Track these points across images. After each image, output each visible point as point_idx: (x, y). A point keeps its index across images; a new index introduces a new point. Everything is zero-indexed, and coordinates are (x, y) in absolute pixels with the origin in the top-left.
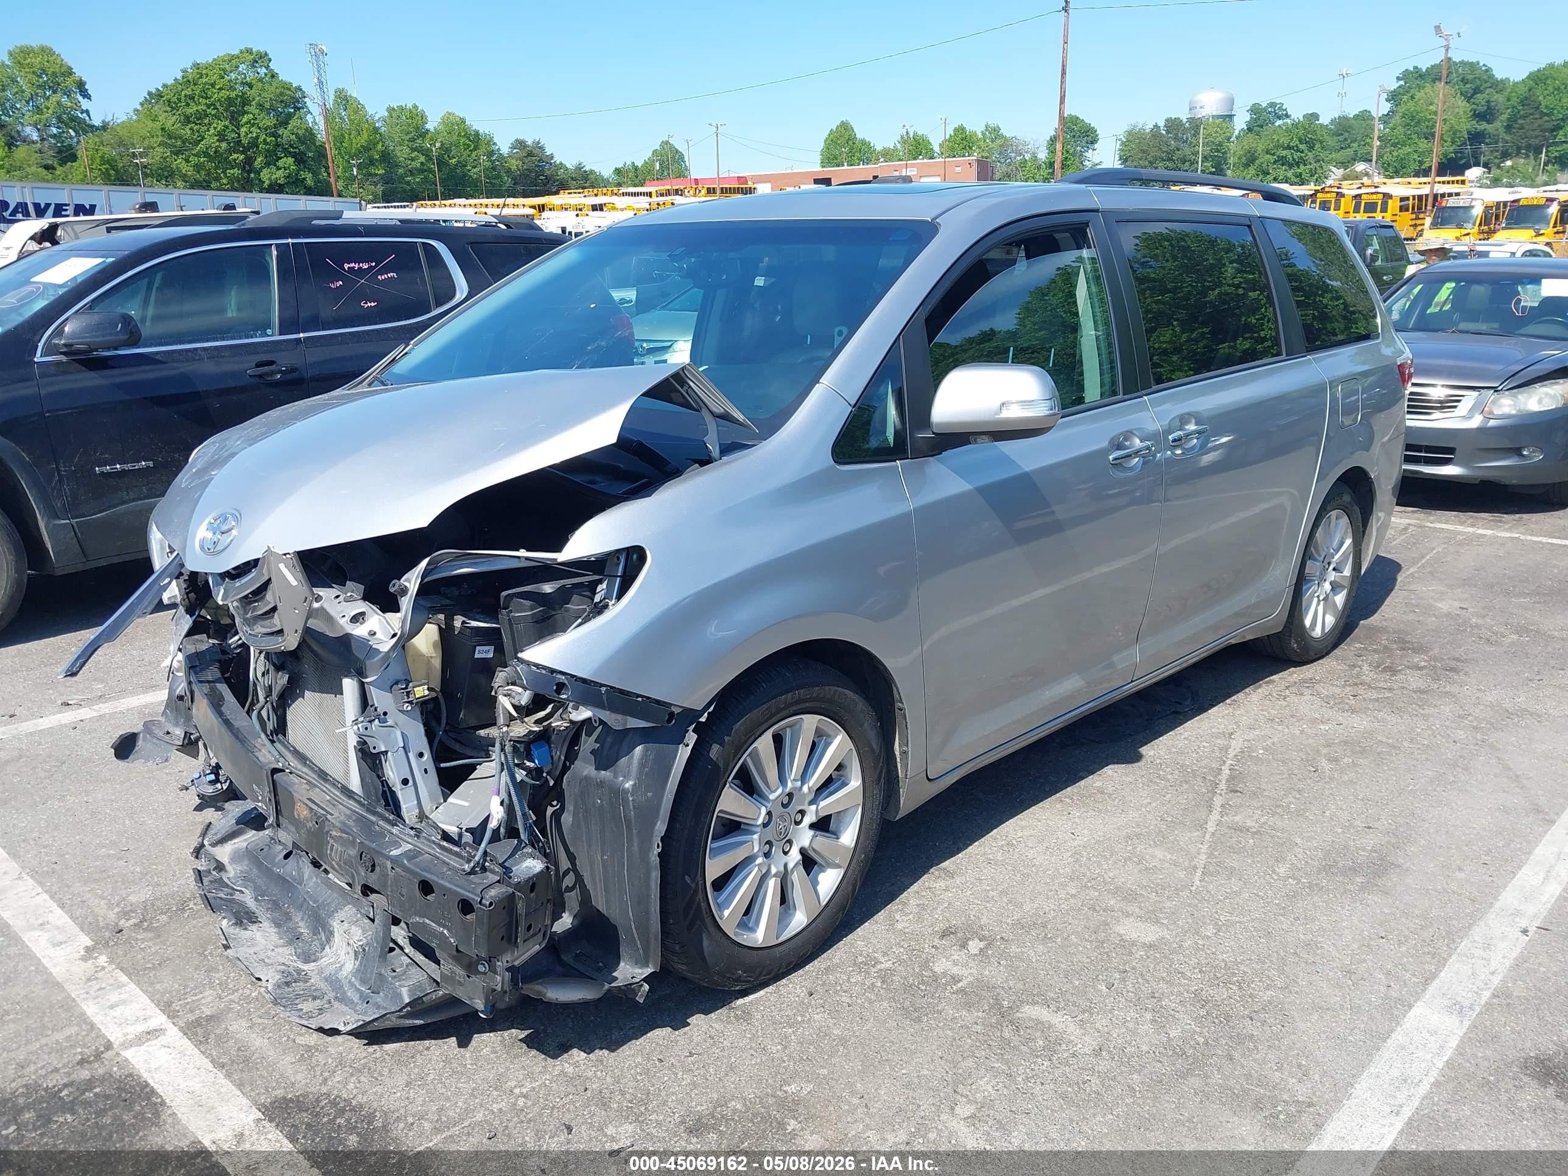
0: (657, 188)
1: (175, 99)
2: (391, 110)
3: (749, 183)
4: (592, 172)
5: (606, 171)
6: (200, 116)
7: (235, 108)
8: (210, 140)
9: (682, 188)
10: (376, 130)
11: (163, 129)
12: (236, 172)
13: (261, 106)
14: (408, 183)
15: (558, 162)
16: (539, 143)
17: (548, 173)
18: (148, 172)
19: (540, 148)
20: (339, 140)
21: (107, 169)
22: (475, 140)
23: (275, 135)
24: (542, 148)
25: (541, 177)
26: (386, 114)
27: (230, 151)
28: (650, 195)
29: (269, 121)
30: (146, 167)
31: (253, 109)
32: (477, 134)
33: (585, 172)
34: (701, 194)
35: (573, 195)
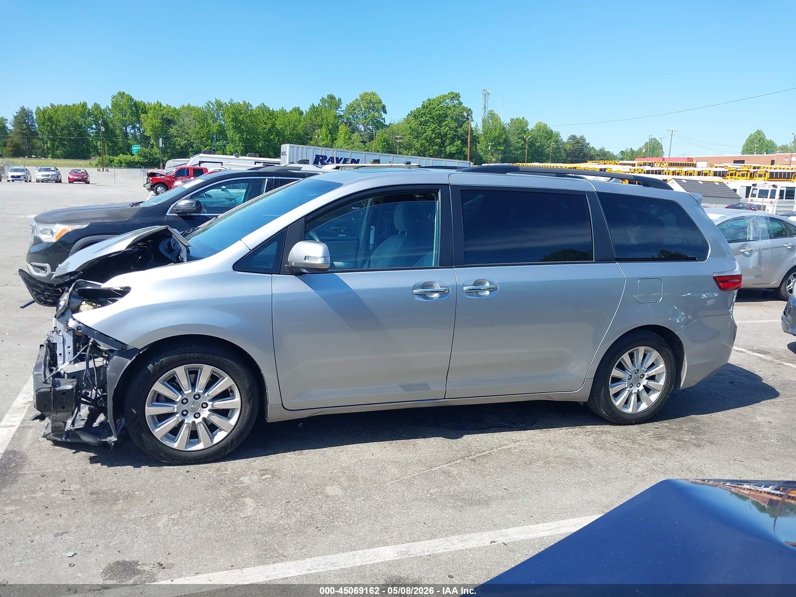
0: (639, 162)
1: (417, 114)
2: (512, 120)
3: (694, 161)
4: (608, 152)
5: (616, 152)
6: (426, 122)
7: (441, 119)
8: (429, 132)
9: (653, 162)
10: (504, 129)
11: (410, 127)
12: (437, 147)
13: (452, 118)
14: (514, 154)
15: (591, 147)
16: (583, 137)
17: (585, 152)
18: (402, 146)
19: (583, 139)
20: (485, 133)
21: (385, 144)
22: (549, 135)
23: (456, 131)
24: (584, 140)
25: (582, 154)
26: (510, 122)
27: (435, 138)
28: (634, 165)
29: (453, 125)
30: (401, 144)
31: (449, 119)
32: (552, 131)
33: (605, 152)
34: (663, 166)
35: (594, 163)
